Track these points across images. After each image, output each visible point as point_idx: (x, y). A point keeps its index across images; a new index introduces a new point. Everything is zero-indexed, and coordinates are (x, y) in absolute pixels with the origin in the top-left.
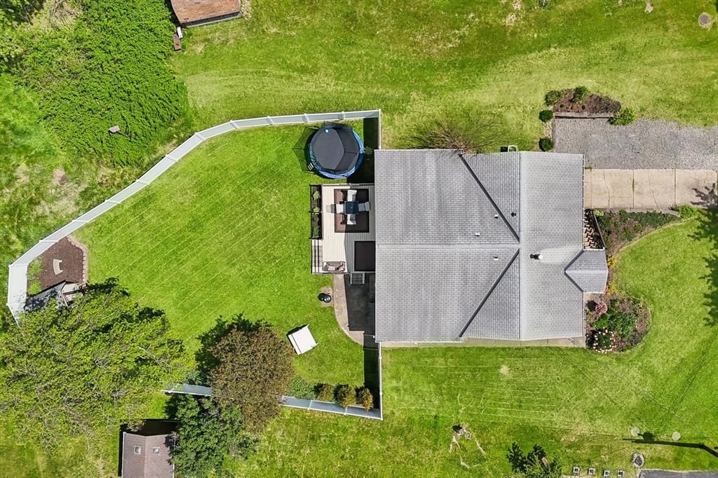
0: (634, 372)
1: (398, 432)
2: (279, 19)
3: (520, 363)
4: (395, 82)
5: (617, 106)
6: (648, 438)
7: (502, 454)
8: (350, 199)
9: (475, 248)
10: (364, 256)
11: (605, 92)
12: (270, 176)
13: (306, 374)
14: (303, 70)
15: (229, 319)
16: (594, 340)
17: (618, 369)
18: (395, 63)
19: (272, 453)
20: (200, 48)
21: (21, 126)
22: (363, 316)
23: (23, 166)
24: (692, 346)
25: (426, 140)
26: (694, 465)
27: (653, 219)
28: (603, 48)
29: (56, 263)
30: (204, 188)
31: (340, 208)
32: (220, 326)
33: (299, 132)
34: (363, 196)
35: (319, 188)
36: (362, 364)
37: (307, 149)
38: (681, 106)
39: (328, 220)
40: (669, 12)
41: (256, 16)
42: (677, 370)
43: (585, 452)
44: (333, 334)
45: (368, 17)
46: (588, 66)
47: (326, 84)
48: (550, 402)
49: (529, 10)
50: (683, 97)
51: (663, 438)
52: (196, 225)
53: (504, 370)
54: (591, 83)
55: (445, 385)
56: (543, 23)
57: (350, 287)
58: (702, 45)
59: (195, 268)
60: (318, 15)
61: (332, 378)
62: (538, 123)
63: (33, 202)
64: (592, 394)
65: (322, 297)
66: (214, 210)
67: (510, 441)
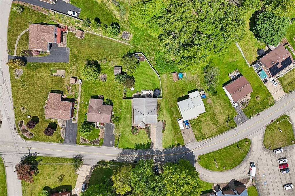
0: (128, 133)
1: (120, 102)
2: (173, 85)
3: (130, 118)
4: (166, 100)
5: (164, 130)
6: (119, 135)
7: (117, 115)
8: (151, 95)
9: (145, 110)
10: (144, 97)
11: (166, 128)
12: (154, 84)
13: (128, 89)
14: (167, 89)
15: (135, 79)
16: (133, 127)
17: (129, 131)
18: (169, 100)
19: (117, 85)
20: (170, 75)
21: (159, 53)
22: (135, 97)
23: (154, 53)
24: (132, 141)
25: (159, 104)
26: (116, 142)
27: (149, 136)
28: (171, 128)
29: (142, 58)
30: (152, 76)
31: (150, 94)
32: (134, 78)
33: (160, 88)
34: (151, 97)
35: (152, 91)
36: (129, 97)
37: (157, 89)
38: (164, 139)
39: (148, 92)
40: (177, 137)
41: (174, 83)
42: (129, 139)
43: (118, 127)
44: (133, 93)
45: (174, 97)
46: (169, 126)
47: (166, 92)
48: (124, 121)
49: (176, 118)
50: (165, 140)
51: (119, 138)
52: (147, 75)
53: (129, 115)
54: (167, 126)
55: (126, 108)
56: (174, 120)
57: (139, 95)
58: (173, 142)
59: (142, 75)
60: (174, 90)
61: (127, 93)
62: (162, 120)
63: (150, 55)
64: (125, 128)
65: (138, 91)
66: (149, 77)
67: (119, 117)
